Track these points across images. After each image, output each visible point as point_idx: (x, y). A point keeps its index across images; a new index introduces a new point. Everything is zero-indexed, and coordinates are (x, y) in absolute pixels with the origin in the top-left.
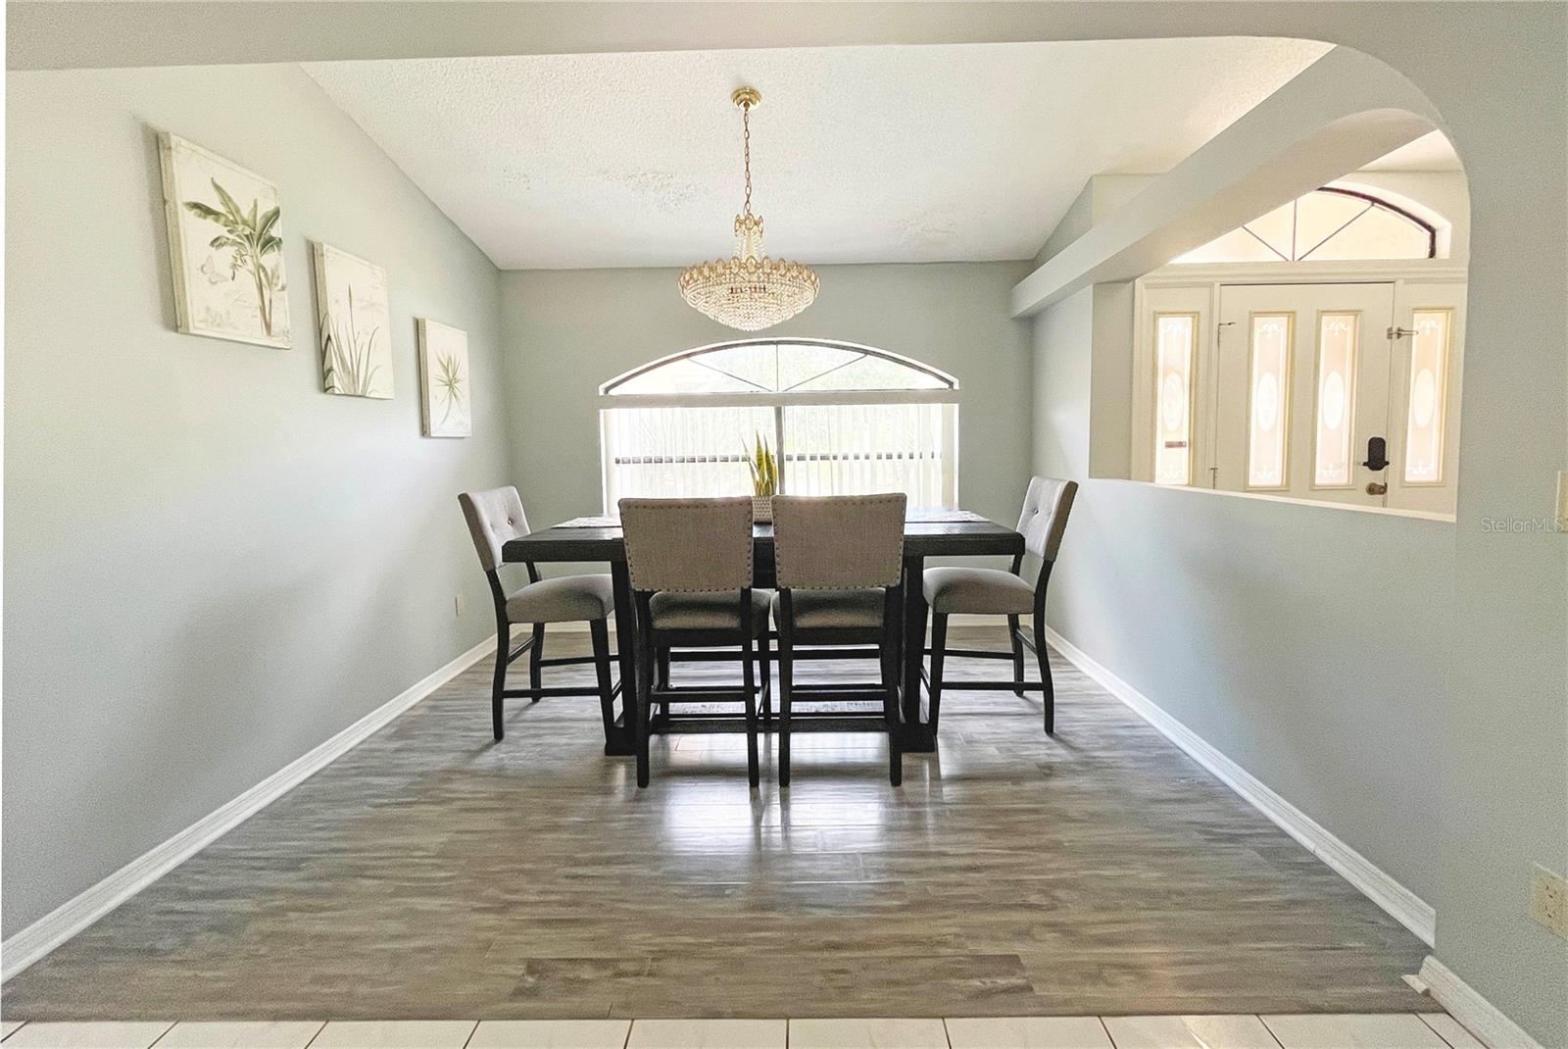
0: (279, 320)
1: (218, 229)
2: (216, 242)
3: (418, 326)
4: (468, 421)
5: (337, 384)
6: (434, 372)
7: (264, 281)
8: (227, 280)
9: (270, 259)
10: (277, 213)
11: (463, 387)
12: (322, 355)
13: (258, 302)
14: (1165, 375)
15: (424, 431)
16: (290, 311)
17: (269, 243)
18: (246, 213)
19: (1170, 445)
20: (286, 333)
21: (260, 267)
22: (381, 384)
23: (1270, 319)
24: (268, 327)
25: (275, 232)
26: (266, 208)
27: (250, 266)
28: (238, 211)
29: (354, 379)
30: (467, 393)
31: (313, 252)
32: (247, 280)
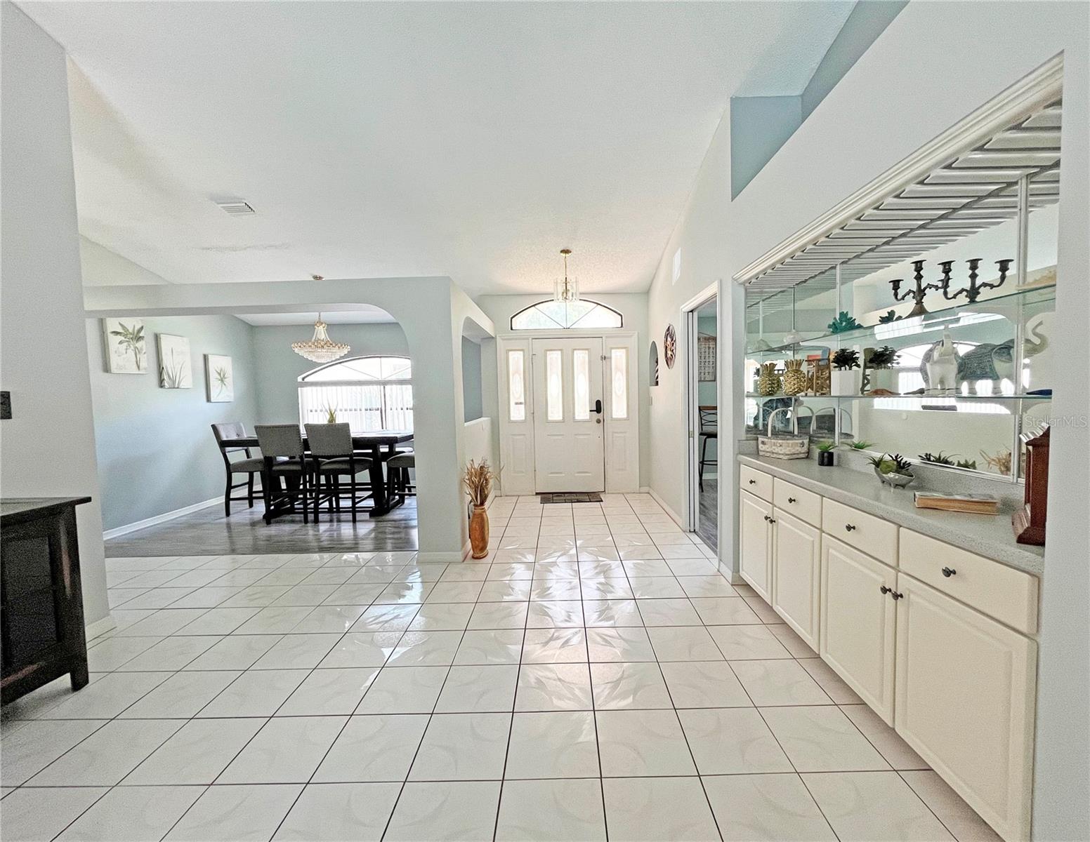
0: (143, 365)
1: (122, 338)
2: (121, 343)
3: (205, 358)
4: (232, 394)
5: (166, 384)
6: (213, 376)
7: (137, 351)
8: (123, 354)
9: (140, 344)
10: (142, 327)
11: (229, 380)
12: (160, 374)
13: (135, 359)
14: (513, 375)
15: (208, 400)
16: (147, 361)
17: (139, 339)
18: (131, 330)
19: (517, 404)
20: (145, 369)
21: (136, 348)
22: (186, 382)
23: (554, 352)
24: (139, 367)
25: (141, 334)
26: (137, 327)
27: (132, 347)
28: (128, 330)
29: (174, 382)
30: (232, 383)
31: (157, 338)
32: (131, 353)
